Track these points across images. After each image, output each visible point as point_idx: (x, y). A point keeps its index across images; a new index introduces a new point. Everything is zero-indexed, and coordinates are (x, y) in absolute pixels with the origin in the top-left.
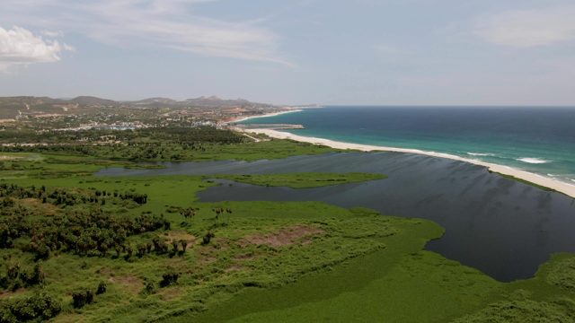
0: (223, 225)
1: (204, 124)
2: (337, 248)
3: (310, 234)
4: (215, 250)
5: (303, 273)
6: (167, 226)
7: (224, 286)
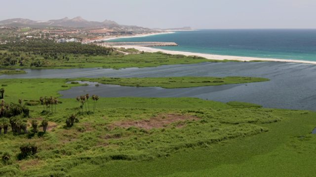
0: (88, 113)
1: (68, 41)
2: (214, 131)
3: (184, 121)
4: (79, 134)
5: (176, 149)
6: (26, 113)
7: (88, 158)
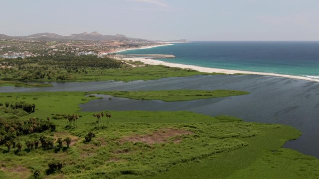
0: (103, 128)
1: (86, 54)
2: (204, 145)
3: (180, 135)
4: (96, 147)
5: (174, 164)
6: (53, 128)
7: (103, 174)
